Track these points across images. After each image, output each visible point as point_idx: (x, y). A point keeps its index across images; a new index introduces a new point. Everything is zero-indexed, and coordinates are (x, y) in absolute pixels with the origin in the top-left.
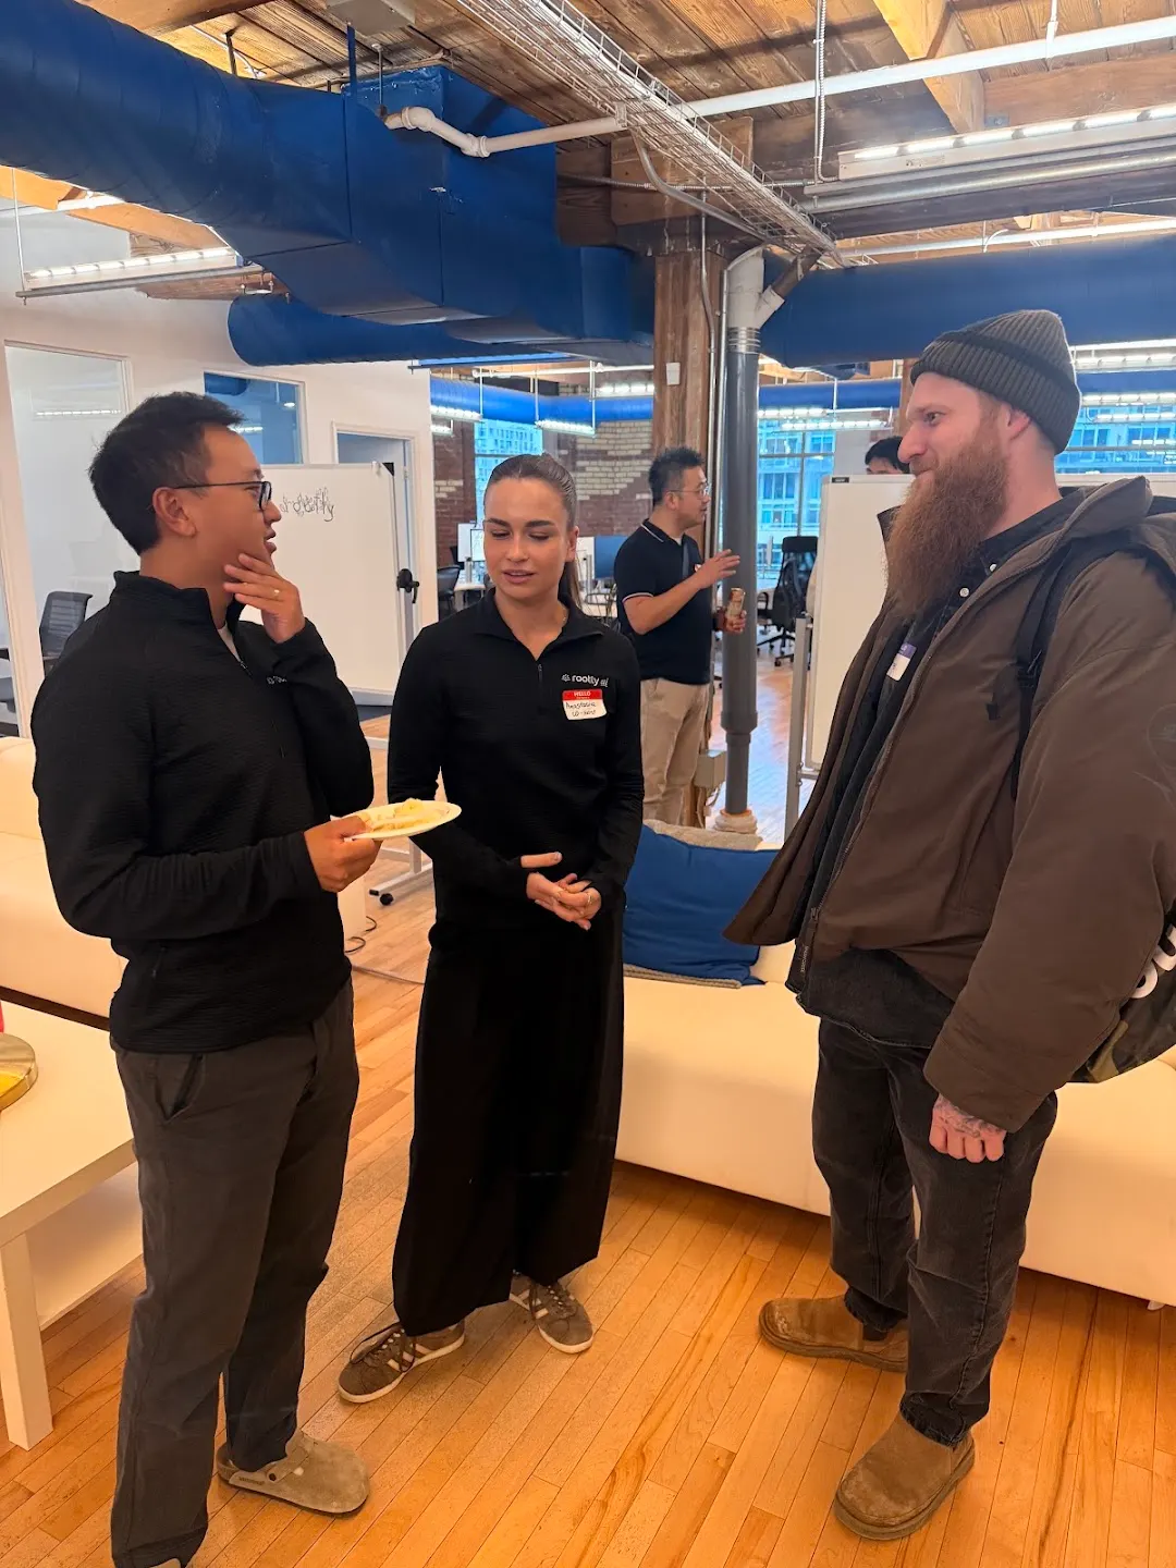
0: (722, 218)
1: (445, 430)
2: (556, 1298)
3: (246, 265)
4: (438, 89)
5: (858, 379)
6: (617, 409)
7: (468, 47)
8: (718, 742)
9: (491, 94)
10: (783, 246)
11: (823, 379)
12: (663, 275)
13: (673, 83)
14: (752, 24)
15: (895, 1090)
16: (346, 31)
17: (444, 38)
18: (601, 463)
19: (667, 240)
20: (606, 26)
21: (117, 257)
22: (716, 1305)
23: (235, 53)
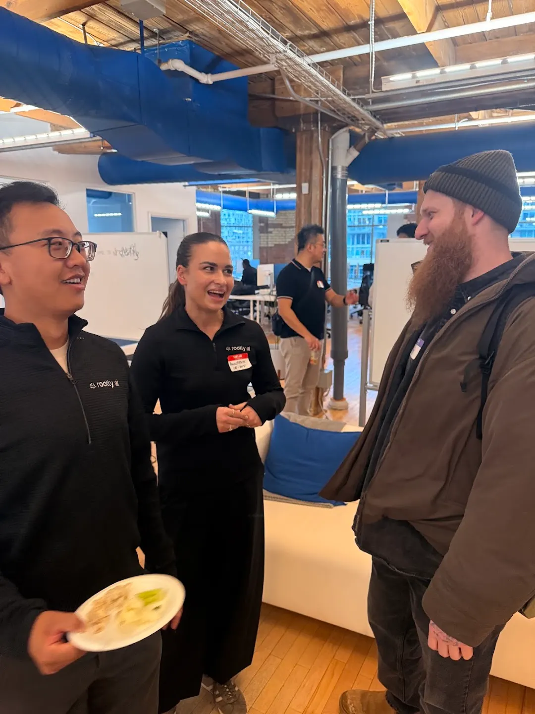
0: (329, 113)
1: (207, 215)
2: (227, 690)
3: (94, 136)
4: (188, 52)
5: (397, 190)
6: (286, 205)
7: (202, 30)
8: (329, 365)
9: (214, 54)
10: (358, 127)
11: (381, 190)
12: (301, 142)
13: (303, 48)
14: (340, 17)
15: (413, 599)
16: (139, 22)
17: (188, 26)
18: (279, 229)
19: (302, 125)
20: (268, 20)
21: (45, 132)
22: (316, 692)
23: (87, 34)
